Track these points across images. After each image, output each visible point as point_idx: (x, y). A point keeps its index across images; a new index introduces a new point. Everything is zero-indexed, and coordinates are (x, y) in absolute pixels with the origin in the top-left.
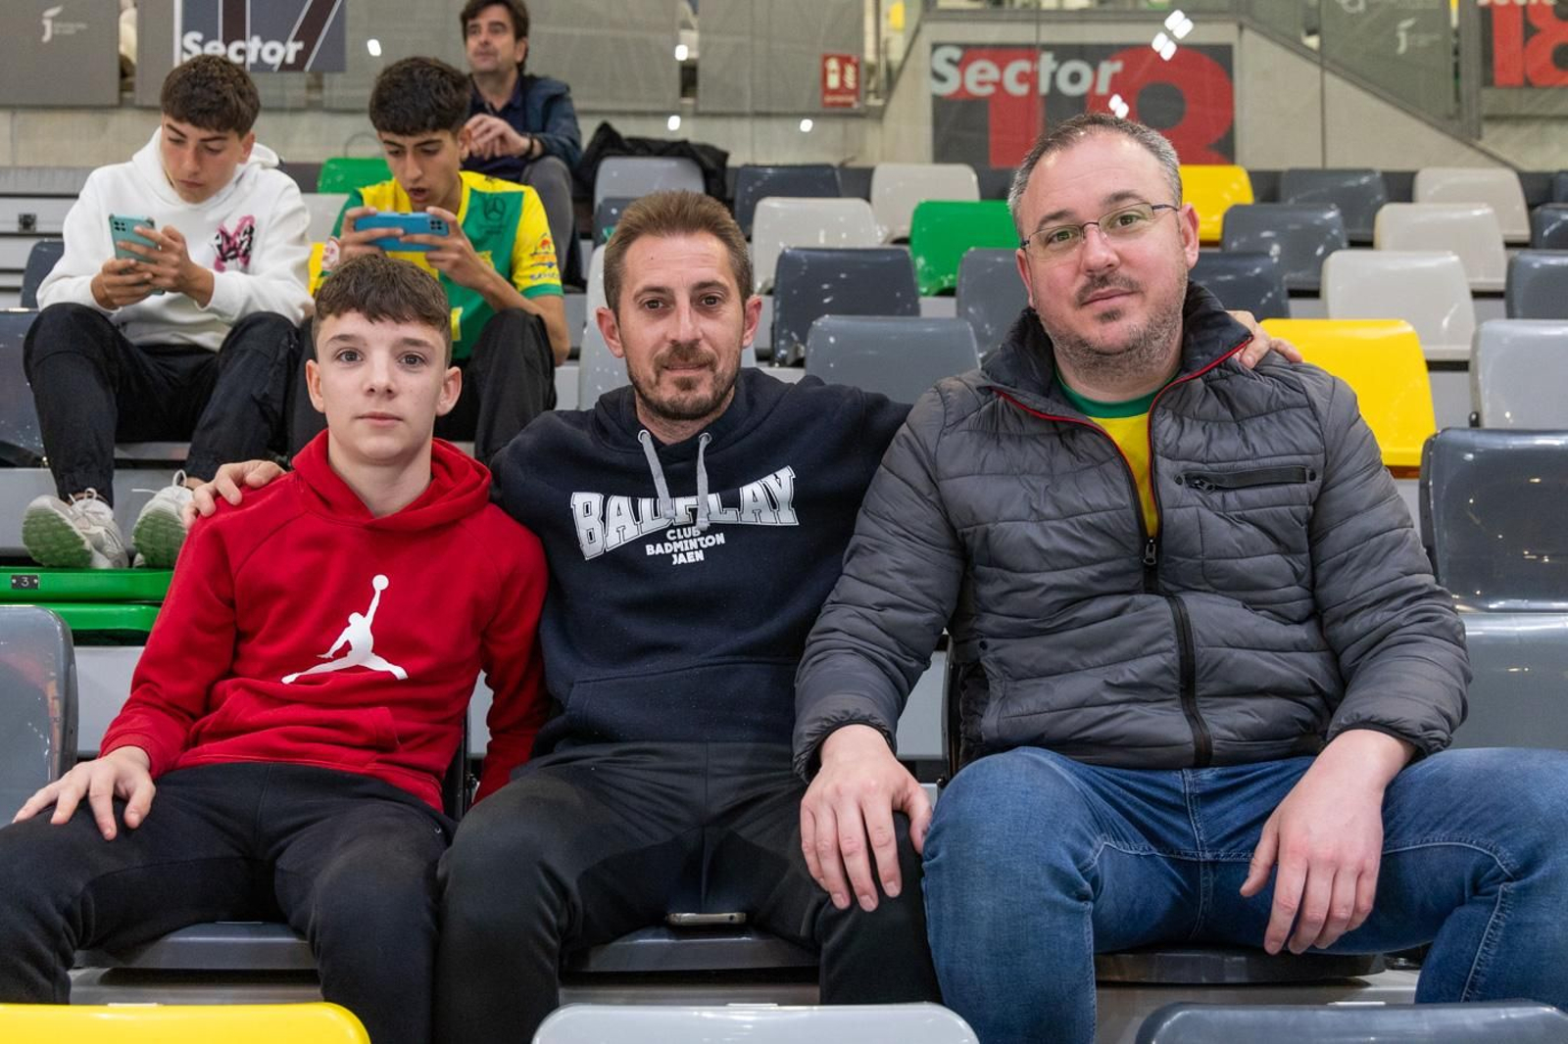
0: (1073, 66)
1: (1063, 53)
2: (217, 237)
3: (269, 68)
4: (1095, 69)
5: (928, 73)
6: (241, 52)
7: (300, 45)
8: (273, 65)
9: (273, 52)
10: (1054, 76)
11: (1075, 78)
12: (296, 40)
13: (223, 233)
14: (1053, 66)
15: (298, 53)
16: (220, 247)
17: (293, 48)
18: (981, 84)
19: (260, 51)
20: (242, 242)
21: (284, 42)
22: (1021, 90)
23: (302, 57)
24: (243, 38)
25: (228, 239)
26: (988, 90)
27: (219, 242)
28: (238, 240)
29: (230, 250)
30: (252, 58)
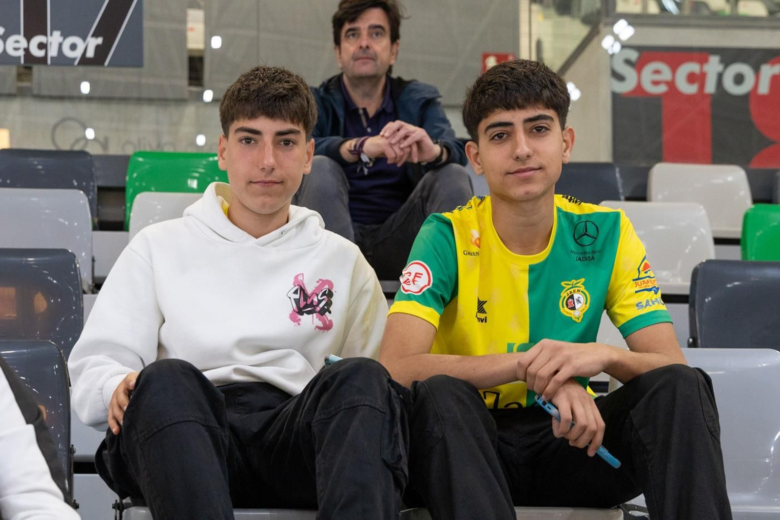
0: (738, 68)
1: (730, 56)
2: (296, 292)
3: (70, 62)
4: (757, 70)
5: (609, 72)
6: (42, 46)
7: (100, 41)
8: (75, 59)
9: (73, 47)
10: (720, 76)
11: (739, 79)
12: (95, 35)
13: (302, 290)
14: (720, 68)
15: (98, 47)
16: (297, 301)
17: (93, 42)
18: (656, 83)
19: (60, 45)
20: (320, 302)
21: (84, 39)
22: (690, 89)
23: (101, 52)
24: (45, 33)
25: (306, 296)
26: (662, 89)
27: (297, 296)
28: (316, 300)
29: (306, 306)
30: (53, 52)
